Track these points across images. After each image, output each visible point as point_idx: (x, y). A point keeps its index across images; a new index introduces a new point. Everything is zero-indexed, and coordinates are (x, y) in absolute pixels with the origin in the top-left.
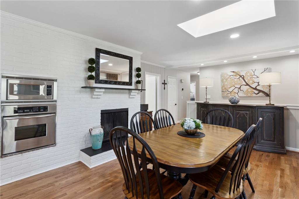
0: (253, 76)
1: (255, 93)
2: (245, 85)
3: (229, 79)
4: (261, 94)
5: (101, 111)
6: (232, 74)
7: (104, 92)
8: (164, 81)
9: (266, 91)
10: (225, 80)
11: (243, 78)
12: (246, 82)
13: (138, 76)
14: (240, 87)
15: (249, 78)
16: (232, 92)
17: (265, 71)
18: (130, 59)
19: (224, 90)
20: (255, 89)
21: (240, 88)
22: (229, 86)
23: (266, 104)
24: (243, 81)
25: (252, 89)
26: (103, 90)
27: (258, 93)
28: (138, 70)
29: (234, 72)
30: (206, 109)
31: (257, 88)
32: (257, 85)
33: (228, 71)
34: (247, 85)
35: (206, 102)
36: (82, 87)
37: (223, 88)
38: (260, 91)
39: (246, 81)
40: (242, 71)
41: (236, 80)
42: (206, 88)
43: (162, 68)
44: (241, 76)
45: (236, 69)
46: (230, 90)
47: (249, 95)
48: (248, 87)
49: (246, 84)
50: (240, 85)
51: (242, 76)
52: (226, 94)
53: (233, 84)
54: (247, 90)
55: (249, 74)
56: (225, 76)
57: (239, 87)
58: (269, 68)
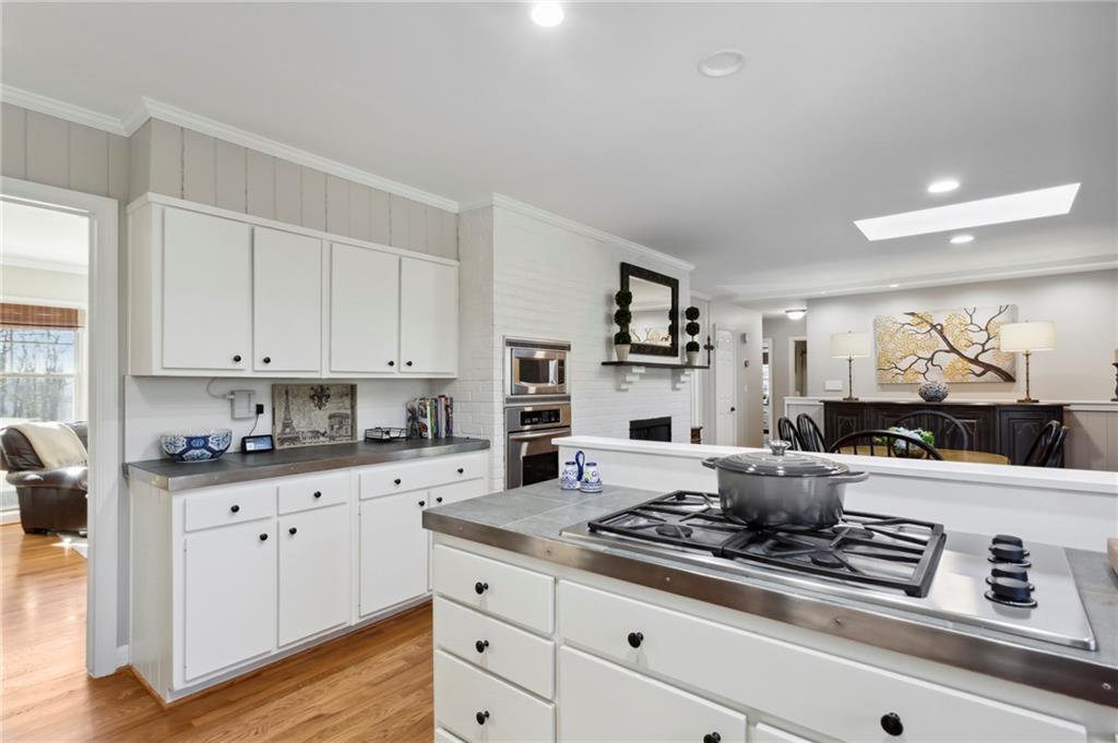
0: (971, 327)
1: (974, 373)
2: (946, 351)
3: (899, 335)
4: (990, 375)
5: (632, 423)
6: (910, 319)
7: (641, 375)
8: (709, 339)
9: (1004, 366)
10: (887, 338)
11: (941, 333)
12: (948, 343)
13: (693, 330)
14: (933, 355)
15: (957, 332)
16: (909, 371)
17: (1000, 312)
18: (673, 284)
19: (885, 366)
20: (975, 361)
21: (931, 359)
22: (899, 355)
23: (1019, 401)
24: (940, 339)
25: (966, 362)
26: (642, 370)
27: (983, 373)
28: (693, 313)
29: (913, 314)
30: (855, 418)
31: (980, 358)
32: (980, 351)
33: (897, 312)
34: (953, 350)
35: (850, 398)
36: (604, 364)
37: (883, 360)
38: (988, 367)
39: (950, 339)
40: (936, 312)
41: (919, 337)
42: (850, 361)
43: (705, 301)
44: (933, 327)
45: (919, 308)
46: (904, 365)
47: (958, 378)
48: (954, 356)
49: (948, 348)
50: (932, 352)
51: (939, 327)
52: (890, 376)
53: (912, 347)
54: (953, 366)
55: (956, 321)
56: (889, 324)
57: (929, 356)
58: (1013, 306)
